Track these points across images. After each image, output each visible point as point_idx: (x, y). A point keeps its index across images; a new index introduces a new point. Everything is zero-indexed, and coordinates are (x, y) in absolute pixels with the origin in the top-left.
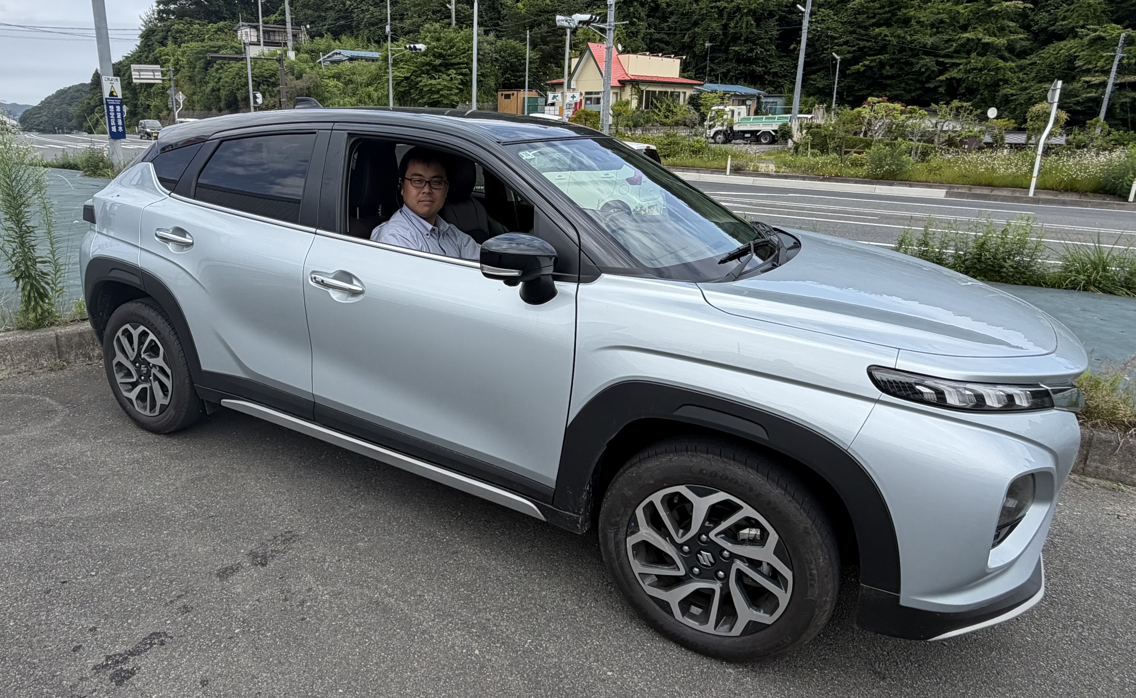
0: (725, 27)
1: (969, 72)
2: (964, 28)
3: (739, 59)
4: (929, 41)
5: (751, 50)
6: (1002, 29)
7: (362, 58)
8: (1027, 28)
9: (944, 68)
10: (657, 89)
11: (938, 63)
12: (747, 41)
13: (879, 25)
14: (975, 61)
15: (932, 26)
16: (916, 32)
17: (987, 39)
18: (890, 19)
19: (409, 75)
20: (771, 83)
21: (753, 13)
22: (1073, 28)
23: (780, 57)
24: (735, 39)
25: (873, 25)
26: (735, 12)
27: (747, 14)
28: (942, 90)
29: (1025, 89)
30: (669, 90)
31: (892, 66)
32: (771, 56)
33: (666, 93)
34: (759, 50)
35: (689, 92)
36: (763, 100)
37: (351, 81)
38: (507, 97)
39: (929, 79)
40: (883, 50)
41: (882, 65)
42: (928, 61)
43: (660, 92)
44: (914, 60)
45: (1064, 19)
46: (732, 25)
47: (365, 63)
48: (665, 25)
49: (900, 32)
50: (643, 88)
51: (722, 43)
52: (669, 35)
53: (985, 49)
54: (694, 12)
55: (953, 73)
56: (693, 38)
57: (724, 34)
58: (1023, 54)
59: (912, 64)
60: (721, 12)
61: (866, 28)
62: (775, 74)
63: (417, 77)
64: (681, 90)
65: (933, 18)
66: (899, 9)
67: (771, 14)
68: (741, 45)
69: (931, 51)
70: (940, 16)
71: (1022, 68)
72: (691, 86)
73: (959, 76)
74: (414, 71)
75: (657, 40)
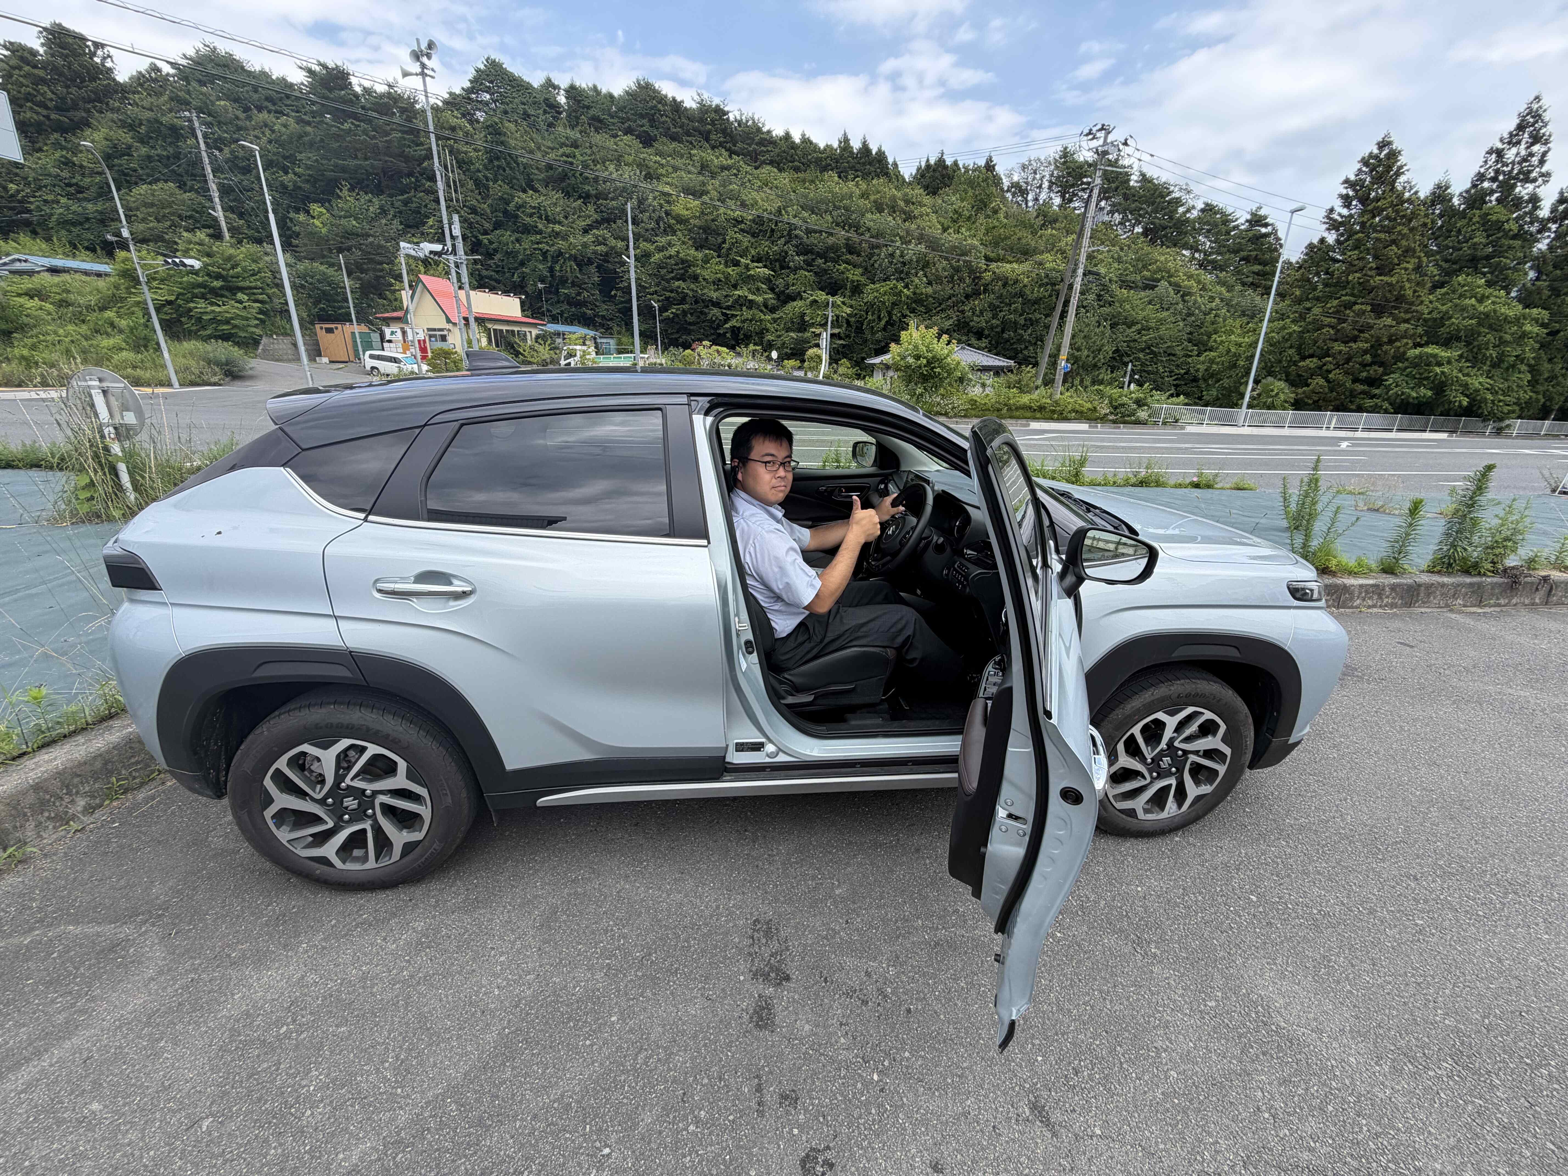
0: (551, 270)
1: (743, 321)
2: (735, 287)
3: (571, 302)
4: (714, 295)
5: (579, 294)
6: (758, 289)
7: (76, 271)
8: (772, 290)
9: (727, 318)
10: (505, 328)
11: (724, 314)
12: (573, 284)
13: (678, 280)
14: (747, 314)
15: (714, 283)
16: (704, 288)
17: (751, 297)
18: (683, 274)
19: (173, 298)
20: (602, 325)
21: (574, 258)
22: (799, 293)
23: (604, 302)
24: (563, 281)
25: (673, 278)
26: (558, 256)
27: (569, 259)
28: (728, 335)
29: (780, 336)
30: (516, 329)
31: (692, 314)
32: (596, 300)
33: (513, 331)
34: (586, 294)
35: (535, 332)
36: (599, 341)
37: (67, 304)
38: (329, 331)
39: (719, 326)
40: (683, 301)
41: (684, 312)
42: (715, 311)
43: (507, 331)
44: (706, 310)
45: (793, 285)
46: (558, 268)
47: (84, 278)
48: (491, 262)
49: (692, 286)
50: (489, 326)
51: (551, 286)
52: (497, 272)
53: (751, 304)
54: (518, 252)
55: (733, 323)
56: (523, 277)
57: (552, 276)
58: (773, 310)
59: (706, 314)
60: (545, 254)
61: (668, 281)
62: (603, 317)
63: (188, 302)
64: (527, 330)
65: (713, 276)
66: (689, 266)
67: (590, 262)
68: (568, 288)
69: (717, 304)
70: (719, 276)
71: (775, 320)
72: (535, 325)
73: (737, 325)
74: (179, 294)
75: (486, 277)
